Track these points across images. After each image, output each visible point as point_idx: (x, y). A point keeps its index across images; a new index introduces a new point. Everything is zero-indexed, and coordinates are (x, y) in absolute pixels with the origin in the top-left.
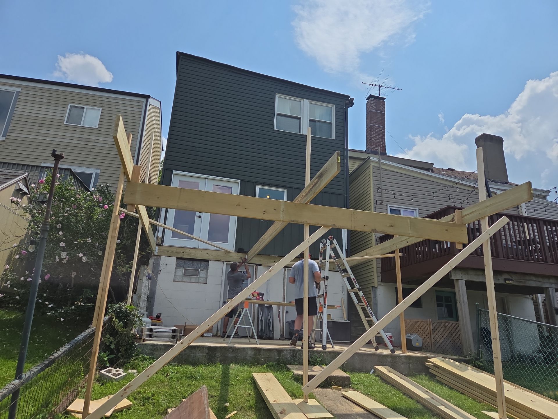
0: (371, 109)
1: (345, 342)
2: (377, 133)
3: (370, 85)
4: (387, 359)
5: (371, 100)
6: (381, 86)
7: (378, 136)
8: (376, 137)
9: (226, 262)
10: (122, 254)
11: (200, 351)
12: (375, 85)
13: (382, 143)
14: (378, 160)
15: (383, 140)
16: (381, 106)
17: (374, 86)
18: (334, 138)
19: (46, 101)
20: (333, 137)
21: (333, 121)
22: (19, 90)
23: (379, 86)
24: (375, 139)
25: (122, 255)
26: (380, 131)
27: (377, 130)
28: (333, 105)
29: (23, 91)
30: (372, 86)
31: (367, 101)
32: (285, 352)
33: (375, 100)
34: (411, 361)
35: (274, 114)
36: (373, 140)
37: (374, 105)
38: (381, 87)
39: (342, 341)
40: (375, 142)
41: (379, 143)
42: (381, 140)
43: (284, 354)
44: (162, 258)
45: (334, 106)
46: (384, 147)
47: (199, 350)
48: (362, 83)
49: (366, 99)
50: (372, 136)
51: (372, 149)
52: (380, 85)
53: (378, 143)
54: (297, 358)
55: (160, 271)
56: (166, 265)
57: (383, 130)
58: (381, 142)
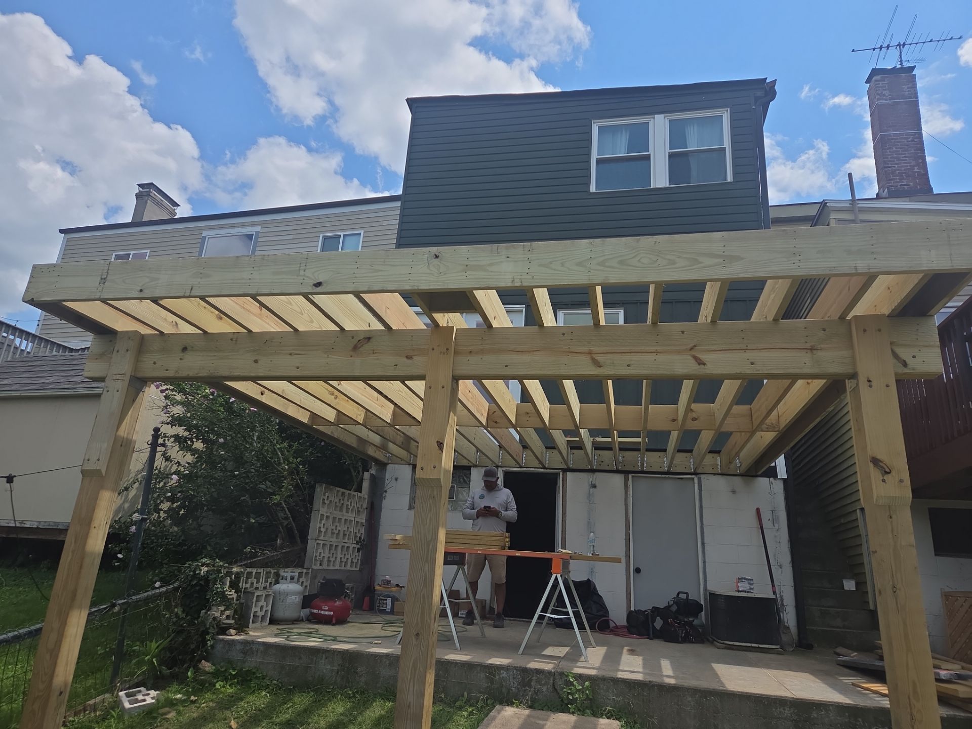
0: (878, 100)
1: (761, 646)
2: (901, 148)
3: (874, 49)
4: (782, 710)
5: (876, 81)
6: (904, 45)
7: (905, 154)
8: (898, 159)
9: (504, 469)
10: (302, 465)
11: (327, 660)
12: (888, 47)
13: (916, 168)
14: (850, 204)
15: (920, 161)
16: (906, 87)
17: (884, 50)
18: (732, 179)
19: (291, 237)
20: (730, 178)
21: (727, 143)
22: (258, 229)
23: (899, 45)
24: (896, 164)
25: (301, 467)
26: (908, 141)
27: (898, 142)
28: (726, 109)
29: (264, 230)
30: (881, 50)
31: (869, 84)
32: (505, 673)
33: (887, 77)
34: (860, 720)
35: (589, 162)
36: (890, 167)
37: (885, 90)
38: (903, 47)
39: (754, 645)
40: (898, 170)
41: (908, 169)
42: (913, 163)
43: (503, 677)
44: (389, 467)
45: (727, 111)
46: (924, 176)
47: (326, 658)
48: (853, 51)
49: (866, 82)
50: (887, 158)
51: (892, 186)
52: (902, 44)
53: (905, 170)
54: (533, 689)
55: (386, 491)
56: (396, 479)
57: (917, 138)
58: (914, 166)
